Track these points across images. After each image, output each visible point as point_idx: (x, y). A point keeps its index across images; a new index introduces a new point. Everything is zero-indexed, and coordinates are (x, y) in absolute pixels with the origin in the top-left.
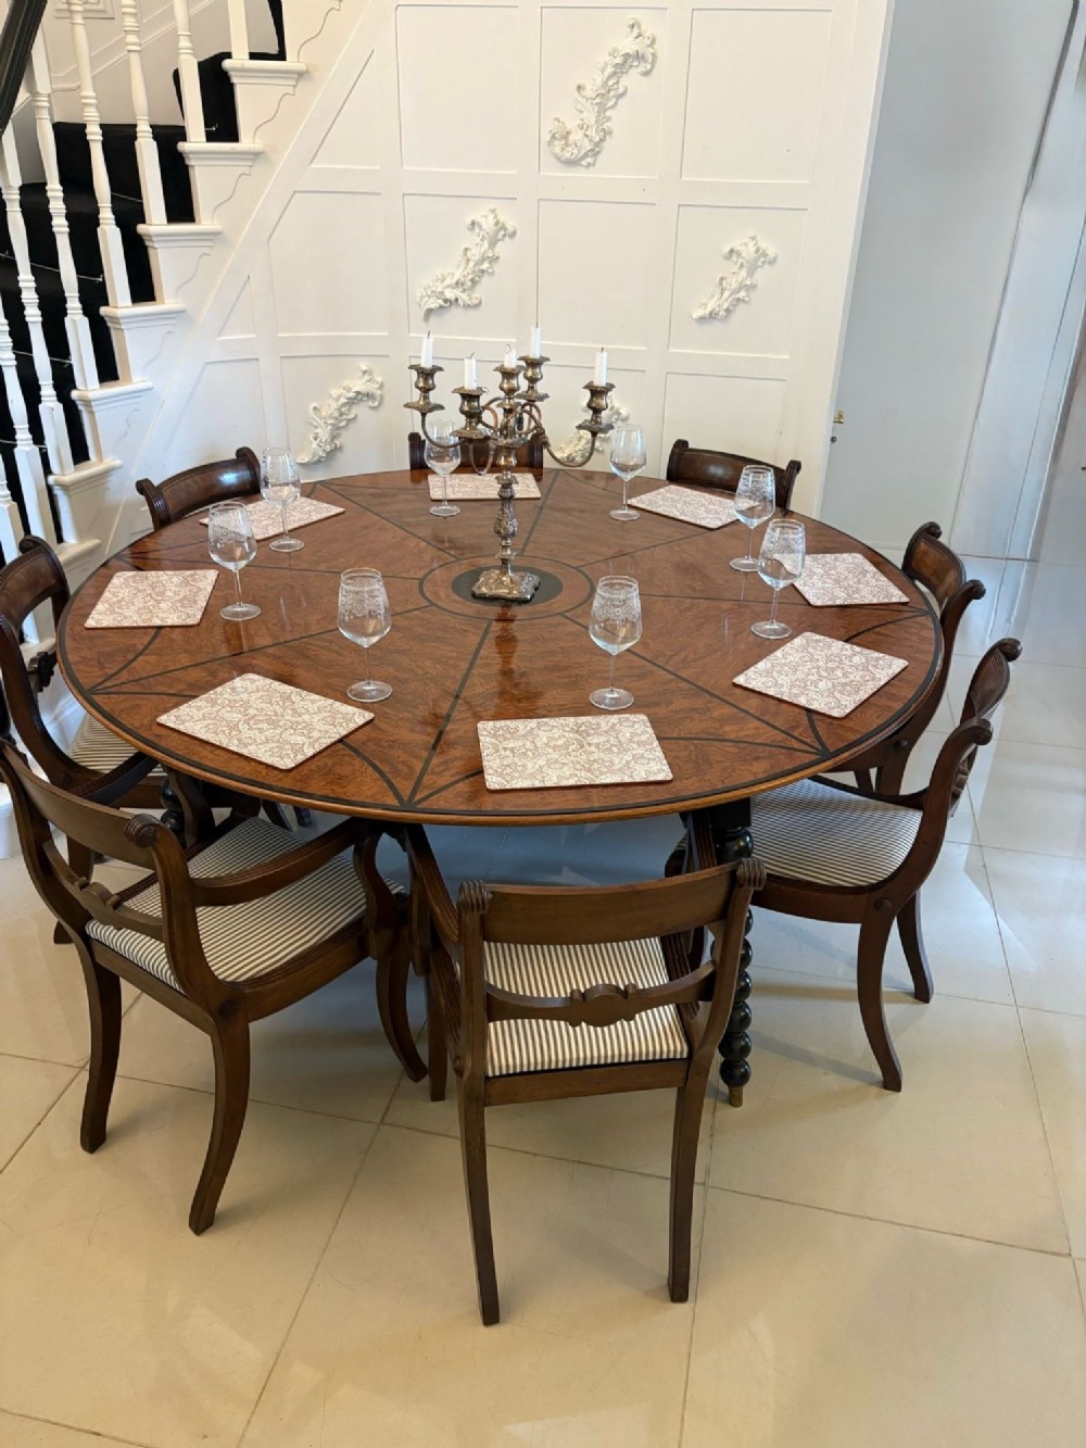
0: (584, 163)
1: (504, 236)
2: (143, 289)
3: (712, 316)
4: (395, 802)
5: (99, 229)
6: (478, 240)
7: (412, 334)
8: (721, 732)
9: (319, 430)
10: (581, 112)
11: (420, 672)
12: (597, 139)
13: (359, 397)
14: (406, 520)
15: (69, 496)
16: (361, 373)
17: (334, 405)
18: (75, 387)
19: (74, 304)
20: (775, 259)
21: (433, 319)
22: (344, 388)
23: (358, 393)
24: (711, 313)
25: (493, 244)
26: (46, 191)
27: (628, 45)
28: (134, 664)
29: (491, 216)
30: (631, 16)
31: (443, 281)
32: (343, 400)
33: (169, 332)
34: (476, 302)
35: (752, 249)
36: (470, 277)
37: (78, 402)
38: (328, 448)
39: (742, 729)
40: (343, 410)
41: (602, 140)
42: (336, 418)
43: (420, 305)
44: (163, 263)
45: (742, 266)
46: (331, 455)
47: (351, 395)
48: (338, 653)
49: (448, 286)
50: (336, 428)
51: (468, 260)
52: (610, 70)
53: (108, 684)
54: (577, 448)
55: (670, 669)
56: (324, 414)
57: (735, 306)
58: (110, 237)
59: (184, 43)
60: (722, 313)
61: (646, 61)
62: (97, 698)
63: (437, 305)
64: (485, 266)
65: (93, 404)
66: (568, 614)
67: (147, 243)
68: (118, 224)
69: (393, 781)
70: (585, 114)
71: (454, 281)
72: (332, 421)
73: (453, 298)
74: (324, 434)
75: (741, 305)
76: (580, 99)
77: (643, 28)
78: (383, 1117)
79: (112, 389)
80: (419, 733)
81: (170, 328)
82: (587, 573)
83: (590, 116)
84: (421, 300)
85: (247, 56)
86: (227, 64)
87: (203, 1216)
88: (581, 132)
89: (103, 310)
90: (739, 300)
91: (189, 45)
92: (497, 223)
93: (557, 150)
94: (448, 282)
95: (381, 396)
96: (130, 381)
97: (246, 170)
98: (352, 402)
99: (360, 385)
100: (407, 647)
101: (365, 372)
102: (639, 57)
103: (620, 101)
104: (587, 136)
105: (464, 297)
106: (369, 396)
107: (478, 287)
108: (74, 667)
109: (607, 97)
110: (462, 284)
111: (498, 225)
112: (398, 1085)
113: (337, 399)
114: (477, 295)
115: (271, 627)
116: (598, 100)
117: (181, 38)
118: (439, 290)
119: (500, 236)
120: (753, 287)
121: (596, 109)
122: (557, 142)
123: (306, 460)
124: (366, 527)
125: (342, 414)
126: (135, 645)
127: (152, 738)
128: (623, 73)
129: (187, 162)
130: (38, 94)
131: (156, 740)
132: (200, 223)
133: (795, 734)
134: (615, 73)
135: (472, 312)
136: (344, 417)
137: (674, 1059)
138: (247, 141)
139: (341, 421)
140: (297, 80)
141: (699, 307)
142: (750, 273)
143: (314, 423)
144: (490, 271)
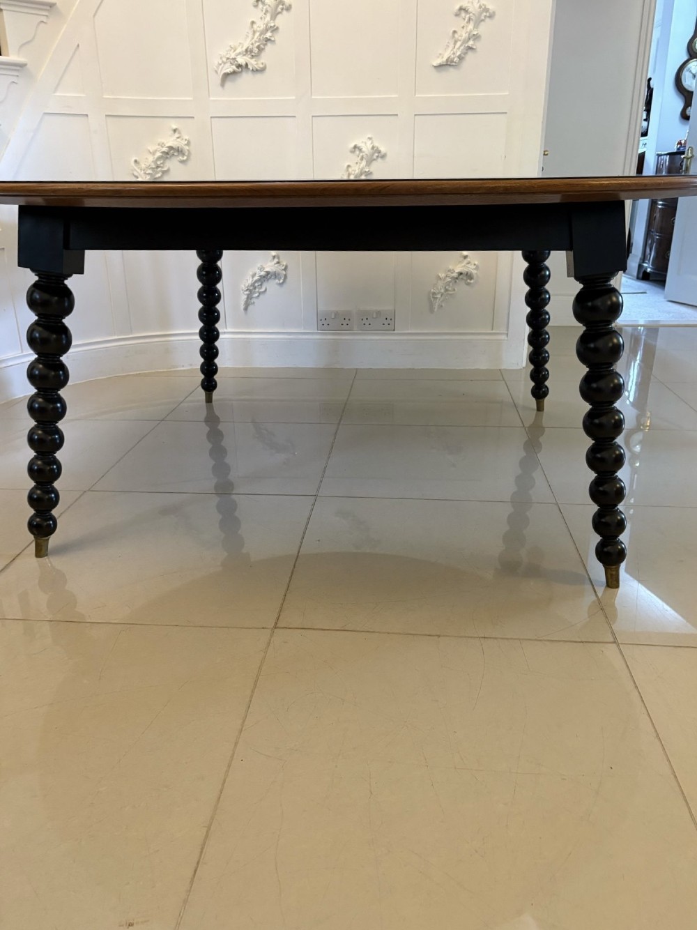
1: (282, 9)
3: (448, 65)
6: (262, 13)
7: (211, 99)
13: (171, 152)
16: (172, 132)
17: (151, 158)
20: (494, 13)
21: (228, 85)
22: (159, 145)
23: (171, 148)
24: (447, 60)
25: (274, 17)
31: (234, 51)
32: (158, 154)
33: (13, 82)
34: (261, 66)
35: (477, 5)
36: (257, 44)
40: (159, 163)
42: (153, 169)
43: (216, 72)
44: (7, 24)
45: (470, 20)
47: (165, 149)
49: (240, 54)
51: (254, 32)
56: (143, 164)
57: (466, 54)
60: (456, 59)
63: (232, 70)
64: (269, 35)
71: (244, 49)
72: (150, 171)
73: (244, 64)
75: (471, 52)
81: (15, 79)
84: (218, 68)
90: (468, 48)
94: (238, 51)
95: (189, 151)
98: (165, 156)
99: (171, 141)
101: (175, 131)
105: (253, 63)
106: (179, 151)
107: (263, 54)
110: (251, 51)
111: (279, 1)
113: (154, 153)
114: (262, 61)
118: (233, 57)
119: (279, 10)
120: (477, 38)
125: (157, 167)
135: (258, 76)
136: (159, 169)
139: (157, 173)
141: (438, 57)
142: (476, 26)
143: (136, 174)
144: (273, 39)
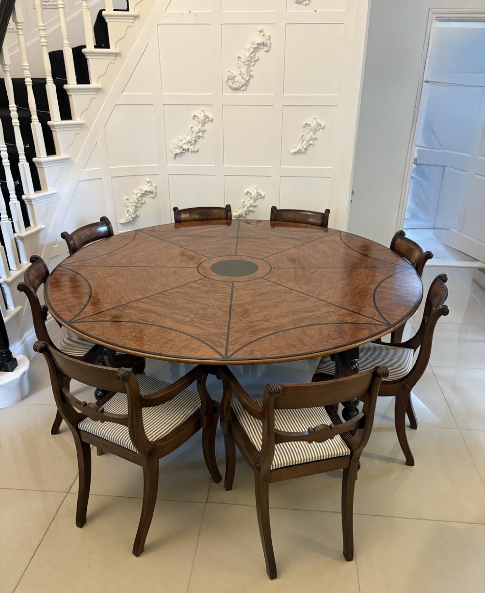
0: (242, 89)
1: (208, 121)
2: (51, 149)
3: (299, 152)
4: (220, 357)
5: (31, 124)
6: (197, 123)
7: (168, 165)
8: (344, 320)
9: (129, 208)
10: (240, 68)
11: (210, 304)
12: (247, 79)
13: (146, 193)
14: (182, 243)
15: (24, 243)
16: (147, 183)
17: (135, 197)
18: (23, 194)
19: (22, 157)
20: (325, 127)
21: (178, 158)
22: (139, 190)
23: (146, 191)
24: (299, 150)
25: (203, 125)
26: (9, 108)
27: (260, 40)
28: (85, 310)
29: (202, 113)
30: (260, 27)
31: (182, 142)
32: (139, 195)
33: (63, 168)
34: (197, 150)
35: (315, 123)
36: (194, 139)
37: (25, 201)
38: (133, 216)
39: (353, 318)
40: (139, 199)
41: (249, 80)
42: (136, 203)
43: (172, 152)
44: (59, 138)
45: (311, 130)
46: (134, 219)
47: (143, 192)
48: (173, 300)
49: (184, 143)
50: (136, 207)
51: (193, 132)
52: (252, 50)
53: (77, 318)
54: (243, 210)
55: (315, 297)
56: (131, 201)
57: (308, 147)
58: (36, 127)
59: (66, 41)
60: (303, 150)
61: (267, 46)
62: (74, 325)
63: (180, 152)
64: (200, 134)
65: (32, 201)
66: (265, 278)
67: (52, 129)
68: (40, 122)
69: (216, 349)
70: (241, 69)
71: (187, 141)
72: (134, 204)
73: (187, 148)
74: (131, 210)
75: (311, 146)
76: (240, 63)
77: (265, 32)
78: (207, 500)
79: (39, 194)
80: (220, 329)
81: (63, 166)
82: (267, 261)
83: (244, 70)
84: (172, 150)
85: (94, 47)
86: (84, 50)
87: (139, 549)
88: (240, 76)
89: (34, 159)
90: (310, 144)
91: (68, 42)
92: (205, 116)
93: (230, 84)
94: (184, 141)
95: (156, 192)
96: (47, 190)
97: (94, 96)
98: (143, 195)
99: (146, 188)
100: (202, 295)
101: (148, 182)
102: (264, 44)
103: (256, 63)
104: (243, 78)
105: (191, 148)
106: (151, 192)
107: (197, 143)
108: (59, 313)
109: (251, 62)
110: (191, 142)
111: (206, 117)
112: (210, 486)
113: (137, 194)
114: (197, 147)
115: (140, 291)
116: (247, 63)
117: (64, 40)
118: (181, 145)
119: (207, 121)
120: (315, 139)
121: (246, 66)
122: (230, 81)
123: (124, 222)
124: (165, 247)
125: (139, 201)
126: (82, 302)
127: (105, 339)
128: (257, 51)
129: (68, 93)
130: (6, 65)
131: (108, 340)
132: (75, 120)
133: (375, 318)
134: (254, 52)
135: (195, 154)
137: (345, 456)
138: (94, 84)
139: (139, 204)
140: (115, 57)
141: (294, 148)
142: (314, 133)
143: (127, 205)
144: (203, 136)
